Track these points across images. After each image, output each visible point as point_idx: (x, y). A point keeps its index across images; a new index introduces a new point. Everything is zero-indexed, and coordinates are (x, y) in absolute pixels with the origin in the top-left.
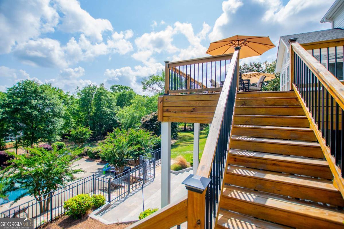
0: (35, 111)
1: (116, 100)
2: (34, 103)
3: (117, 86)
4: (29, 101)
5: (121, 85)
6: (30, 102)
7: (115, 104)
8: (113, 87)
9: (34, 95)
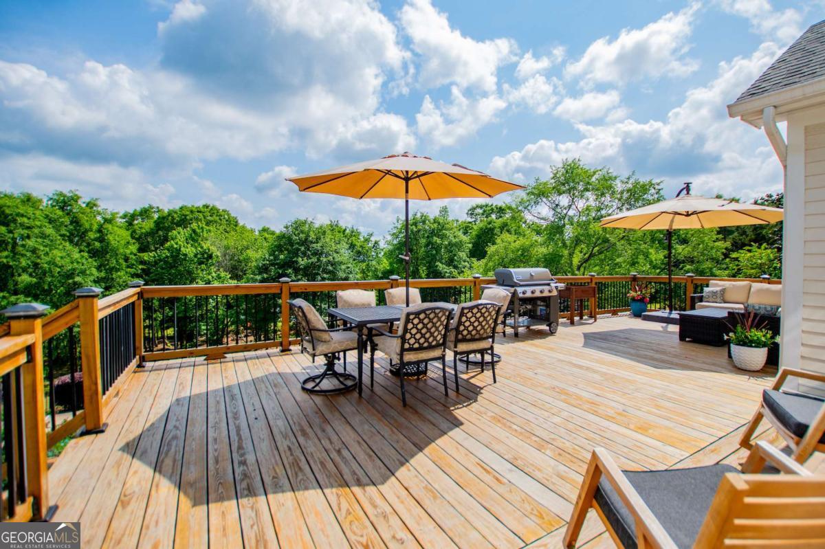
0: (303, 279)
1: (470, 243)
2: (302, 263)
3: (481, 207)
4: (295, 259)
5: (490, 204)
6: (297, 262)
7: (463, 255)
8: (473, 209)
9: (303, 249)
